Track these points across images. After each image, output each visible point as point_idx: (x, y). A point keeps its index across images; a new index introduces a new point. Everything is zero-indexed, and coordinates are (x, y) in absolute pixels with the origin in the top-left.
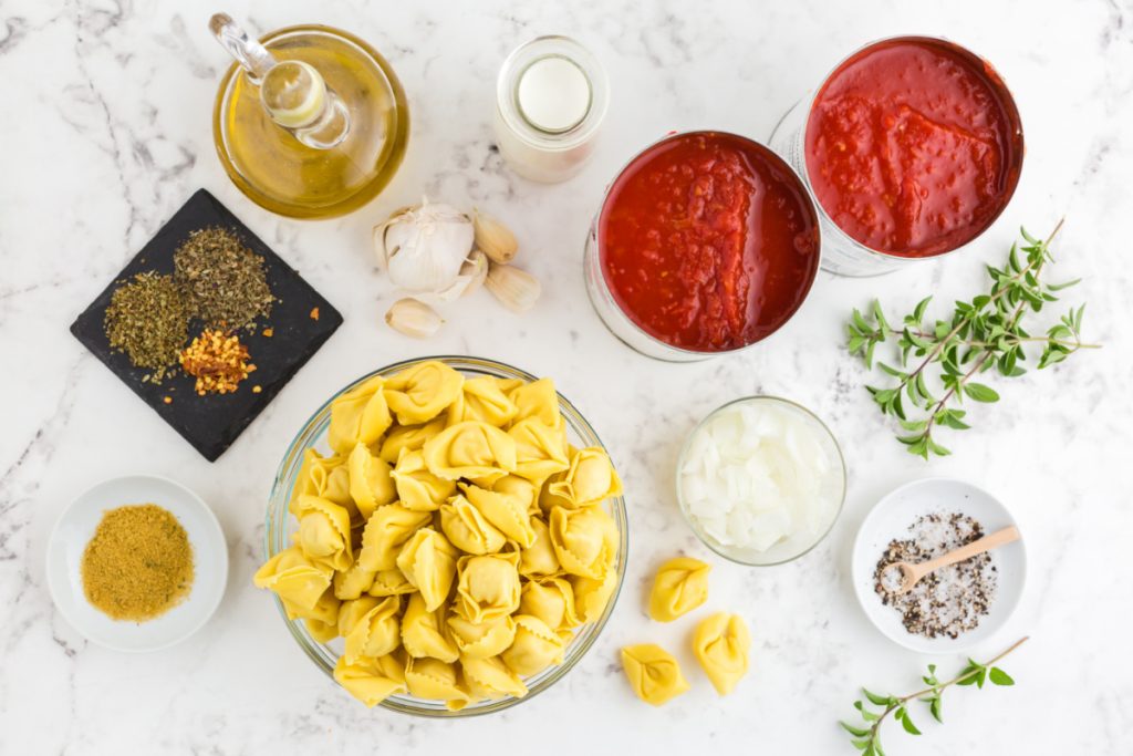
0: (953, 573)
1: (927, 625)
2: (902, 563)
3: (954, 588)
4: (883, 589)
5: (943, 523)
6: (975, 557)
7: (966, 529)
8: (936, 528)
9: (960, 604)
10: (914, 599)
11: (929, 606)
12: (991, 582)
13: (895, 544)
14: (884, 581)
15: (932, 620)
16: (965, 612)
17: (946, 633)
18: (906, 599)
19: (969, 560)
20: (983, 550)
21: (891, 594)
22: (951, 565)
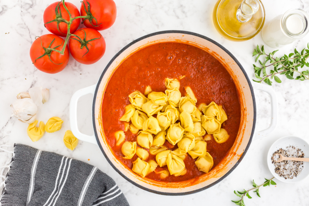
0: (292, 163)
1: (281, 173)
2: (281, 155)
3: (291, 167)
4: (273, 159)
5: (295, 150)
6: (299, 162)
7: (300, 154)
8: (293, 150)
9: (291, 171)
10: (280, 165)
11: (283, 168)
12: (300, 169)
13: (281, 149)
14: (274, 157)
16: (291, 174)
17: (284, 177)
18: (278, 164)
19: (298, 162)
20: (302, 161)
21: (275, 161)
22: (292, 161)
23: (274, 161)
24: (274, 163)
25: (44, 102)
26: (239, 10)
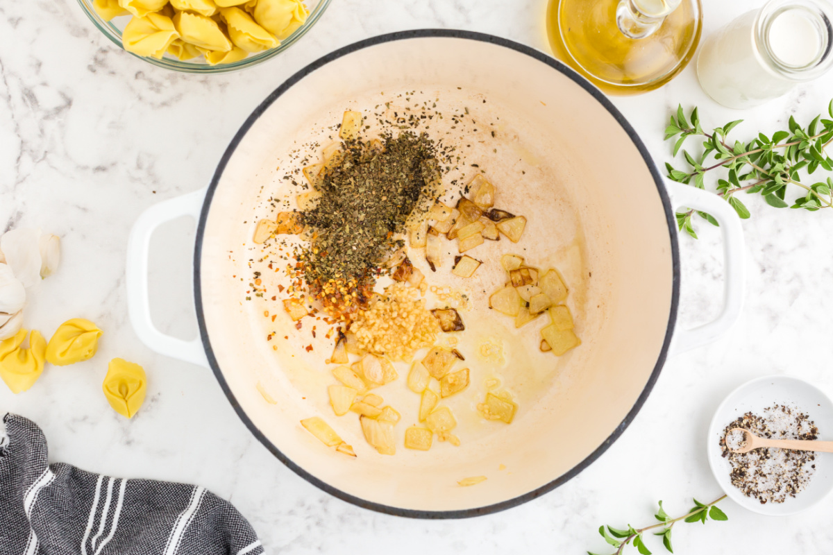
0: (782, 456)
1: (748, 485)
2: (749, 431)
3: (778, 467)
4: (725, 444)
6: (804, 452)
7: (806, 429)
9: (778, 481)
10: (746, 461)
11: (754, 472)
12: (807, 475)
13: (750, 415)
14: (729, 438)
15: (752, 482)
16: (779, 488)
17: (758, 497)
18: (740, 459)
19: (798, 452)
20: (812, 450)
21: (730, 451)
22: (783, 450)
23: (727, 449)
24: (729, 454)
26: (624, 1)
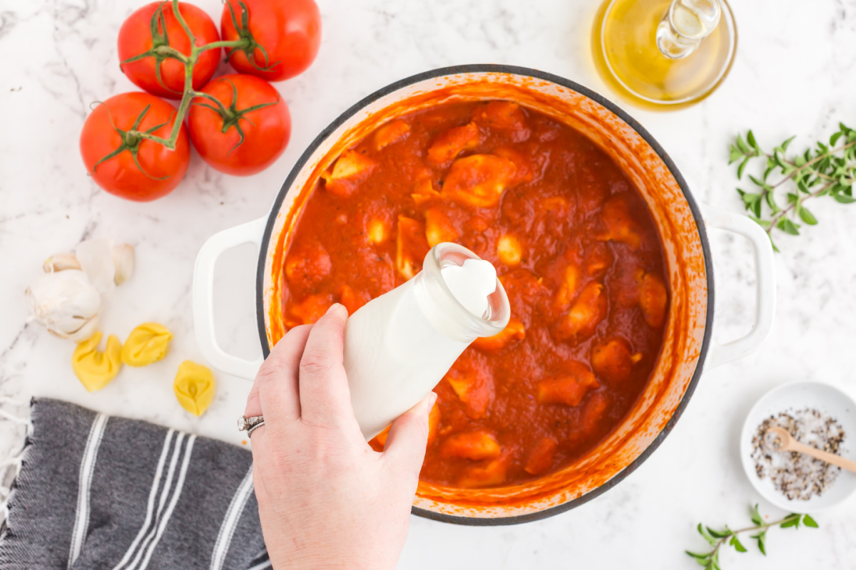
3: (806, 467)
5: (821, 419)
7: (834, 433)
8: (814, 420)
9: (805, 479)
12: (833, 476)
16: (806, 487)
17: (788, 493)
25: (119, 280)
26: (663, 23)
